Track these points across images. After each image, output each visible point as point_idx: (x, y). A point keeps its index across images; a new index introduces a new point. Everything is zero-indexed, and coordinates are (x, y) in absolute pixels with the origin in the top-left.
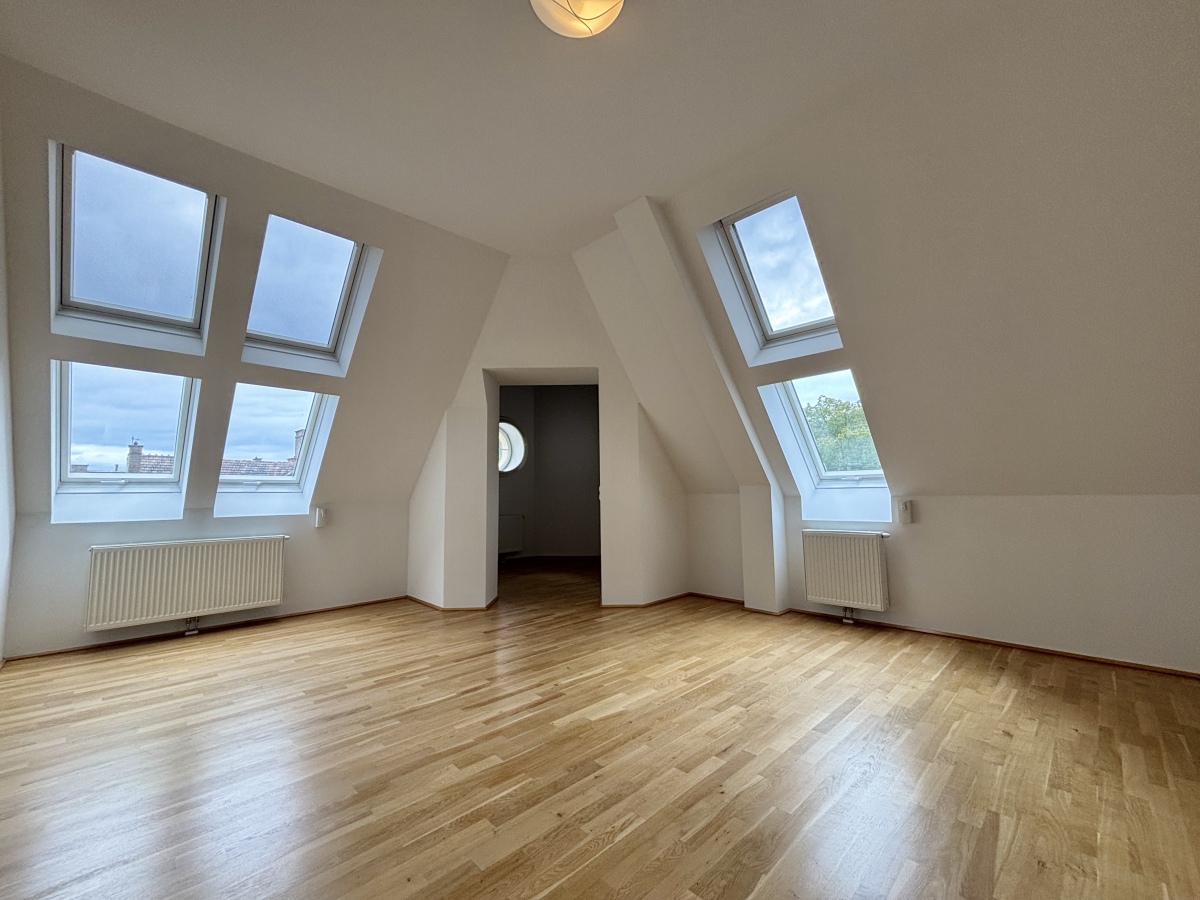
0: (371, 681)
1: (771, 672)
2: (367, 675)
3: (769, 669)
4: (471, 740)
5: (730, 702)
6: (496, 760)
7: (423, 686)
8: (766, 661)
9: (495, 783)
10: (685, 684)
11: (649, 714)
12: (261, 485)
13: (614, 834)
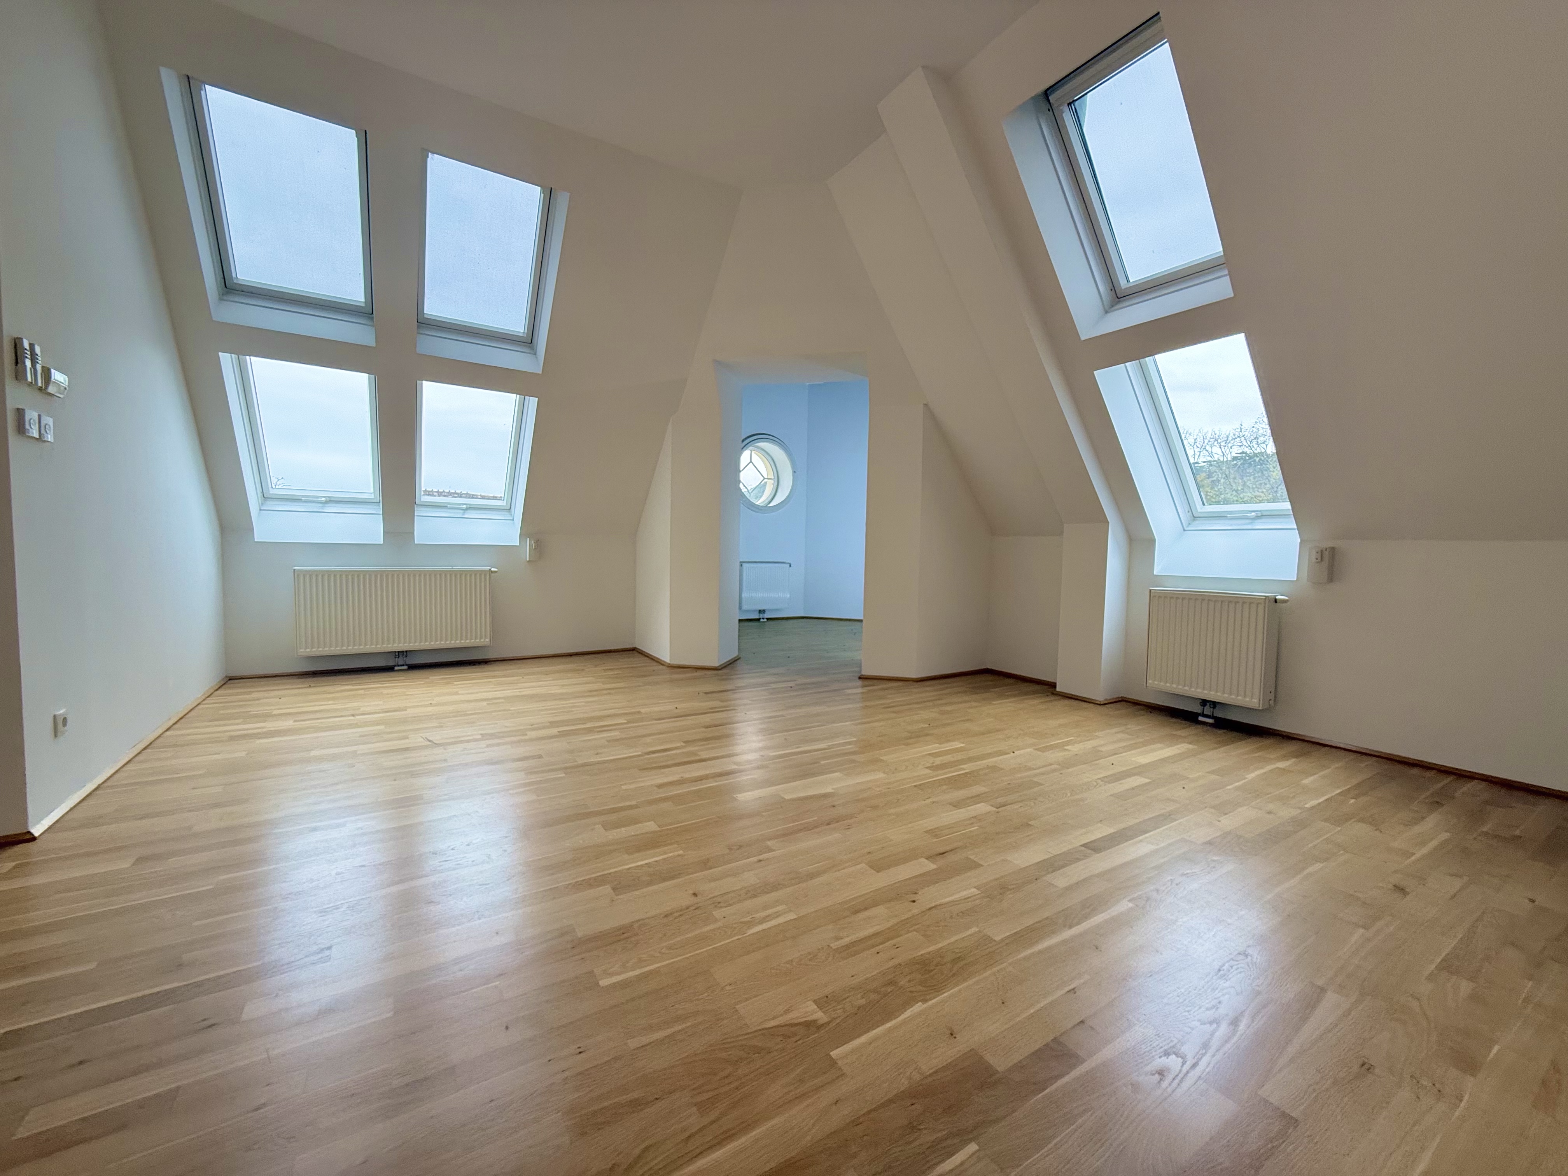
0: (554, 731)
1: (1055, 770)
2: (553, 724)
3: (1056, 766)
4: (634, 803)
5: (977, 799)
6: (651, 826)
7: (608, 741)
8: (1054, 756)
9: (638, 849)
10: (928, 771)
11: (863, 800)
12: (467, 509)
13: (750, 924)
